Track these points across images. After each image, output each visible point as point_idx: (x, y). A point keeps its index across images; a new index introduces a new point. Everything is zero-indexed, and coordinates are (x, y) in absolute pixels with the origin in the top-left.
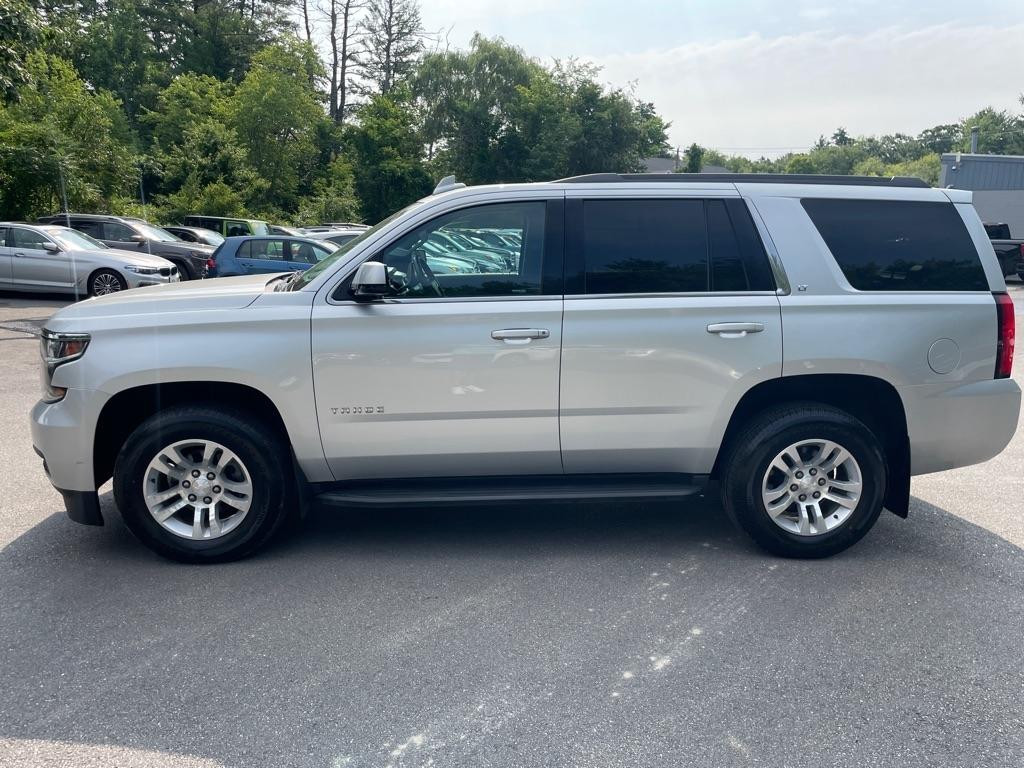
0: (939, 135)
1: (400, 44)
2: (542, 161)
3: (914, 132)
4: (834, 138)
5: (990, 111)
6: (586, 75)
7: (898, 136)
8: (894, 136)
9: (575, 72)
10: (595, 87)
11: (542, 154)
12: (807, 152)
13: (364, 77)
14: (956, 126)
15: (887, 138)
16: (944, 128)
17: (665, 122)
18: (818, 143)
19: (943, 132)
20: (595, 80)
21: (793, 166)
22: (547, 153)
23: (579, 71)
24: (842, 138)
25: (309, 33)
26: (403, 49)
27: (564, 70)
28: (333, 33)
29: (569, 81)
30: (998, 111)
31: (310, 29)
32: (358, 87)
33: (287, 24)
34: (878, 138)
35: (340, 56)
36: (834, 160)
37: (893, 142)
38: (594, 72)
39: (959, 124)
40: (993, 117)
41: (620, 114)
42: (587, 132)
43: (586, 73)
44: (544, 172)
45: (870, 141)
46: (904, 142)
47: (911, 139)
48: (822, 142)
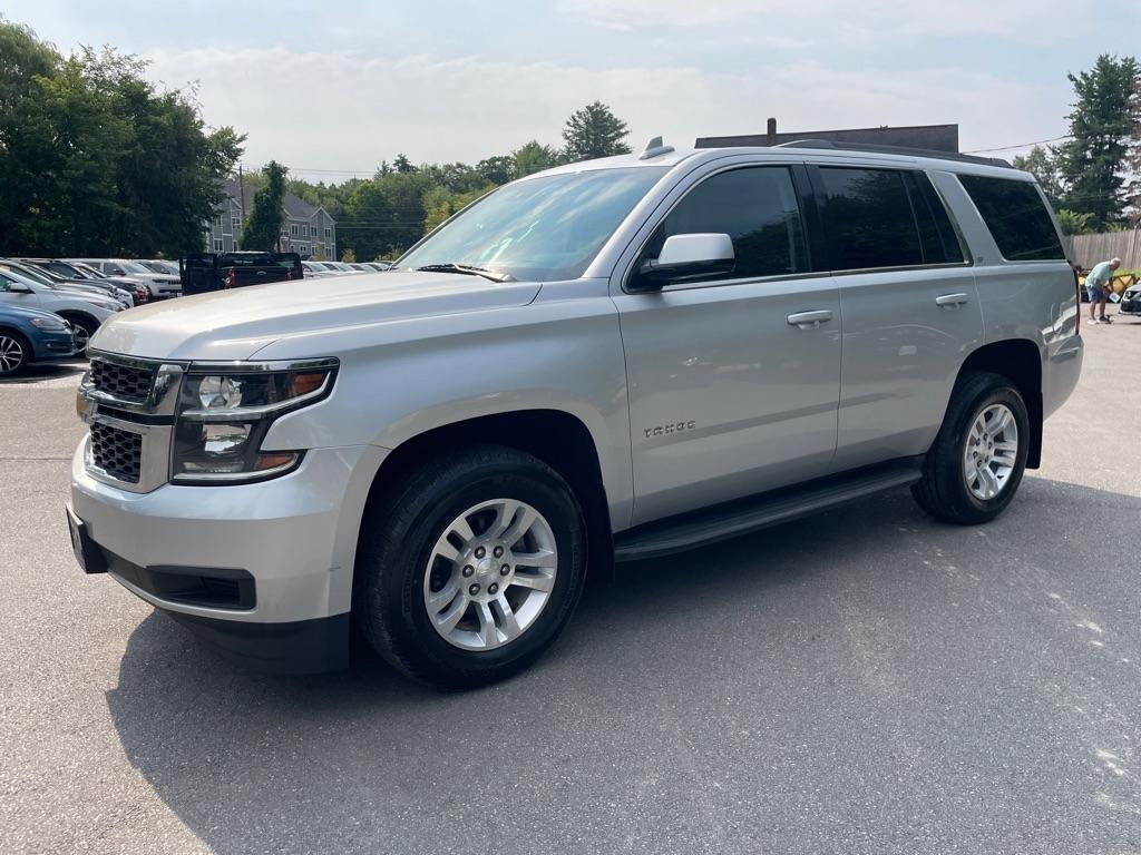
0: (495, 167)
2: (86, 173)
3: (473, 162)
4: (395, 165)
5: (535, 145)
6: (128, 69)
7: (459, 165)
8: (455, 165)
9: (114, 64)
10: (144, 85)
11: (87, 163)
12: (371, 178)
14: (508, 158)
15: (448, 167)
16: (498, 160)
17: (238, 133)
18: (381, 168)
19: (498, 163)
20: (142, 77)
21: (361, 192)
22: (93, 163)
23: (118, 63)
24: (403, 164)
27: (99, 60)
29: (108, 74)
30: (542, 145)
34: (440, 166)
36: (403, 189)
37: (455, 172)
38: (139, 66)
39: (511, 156)
40: (539, 150)
41: (183, 120)
42: (142, 139)
43: (128, 67)
44: (91, 187)
45: (434, 169)
46: (465, 172)
47: (470, 168)
48: (384, 168)
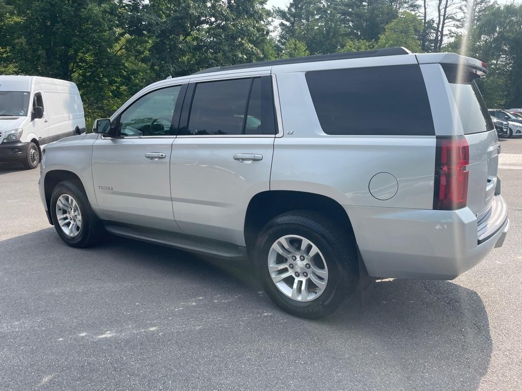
1: (482, 5)
13: (458, 27)
25: (425, 9)
26: (484, 8)
28: (439, 7)
31: (426, 7)
32: (454, 33)
33: (415, 6)
35: (442, 18)
